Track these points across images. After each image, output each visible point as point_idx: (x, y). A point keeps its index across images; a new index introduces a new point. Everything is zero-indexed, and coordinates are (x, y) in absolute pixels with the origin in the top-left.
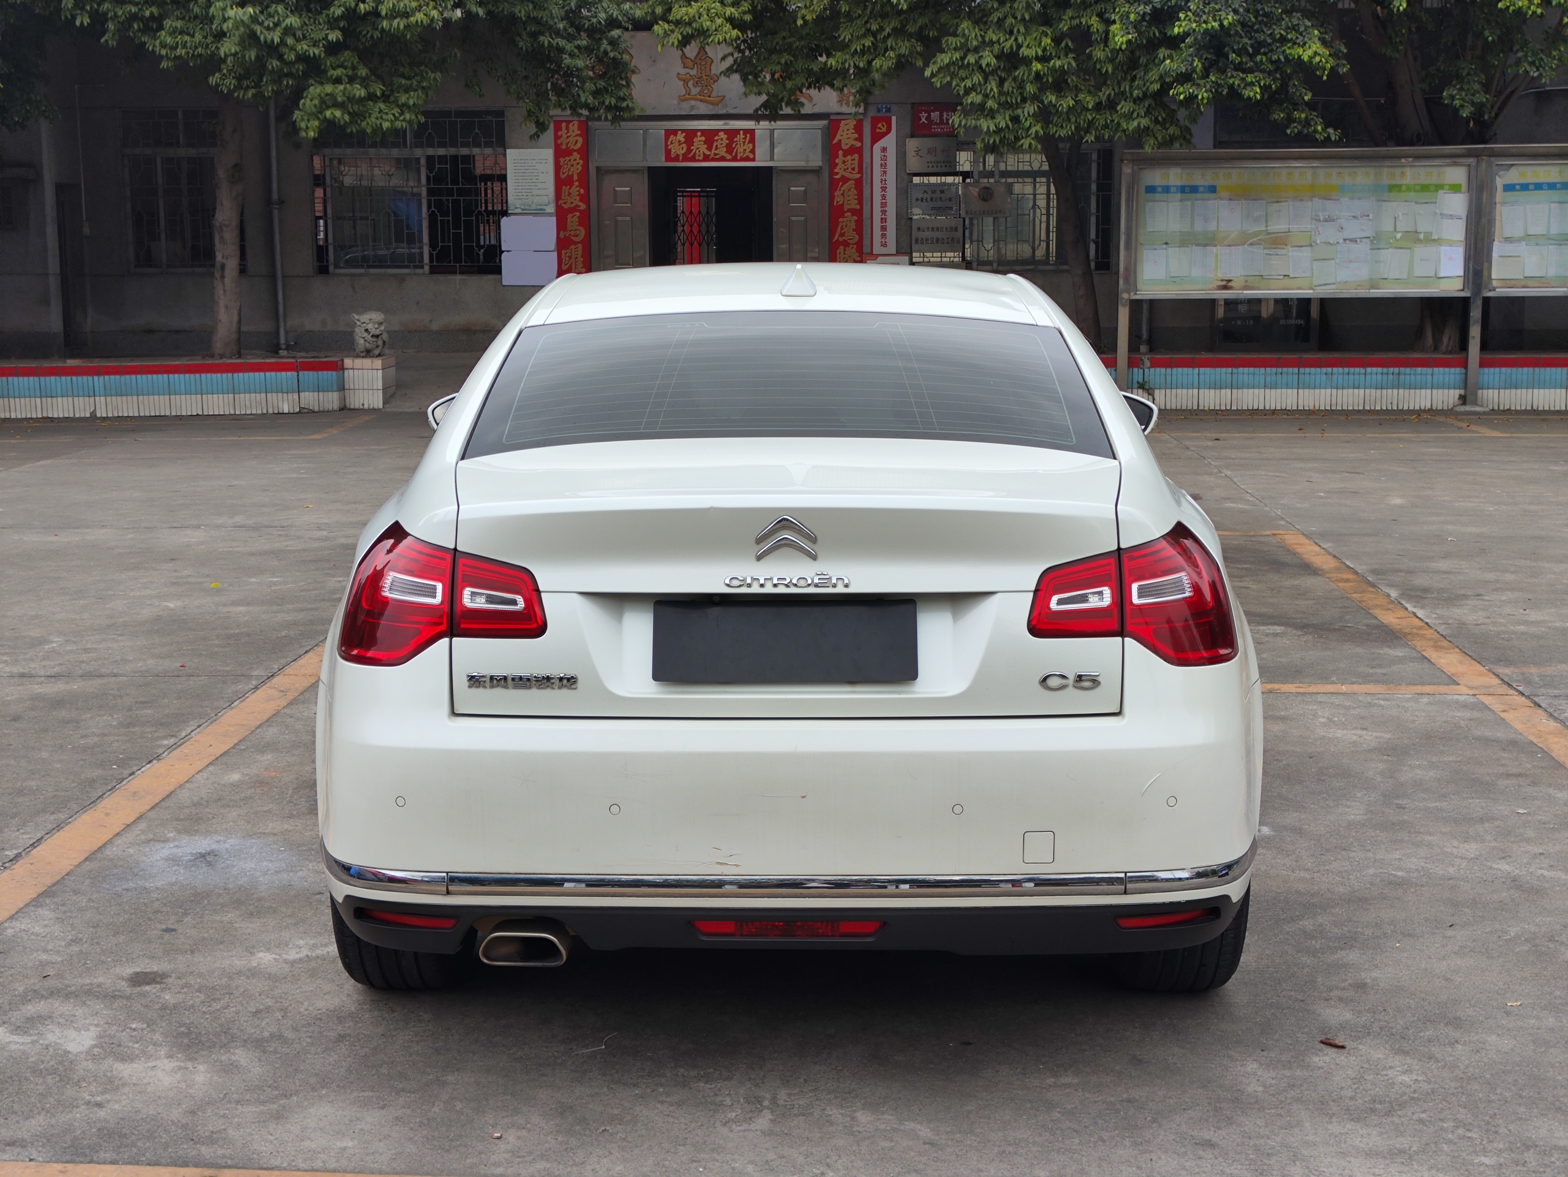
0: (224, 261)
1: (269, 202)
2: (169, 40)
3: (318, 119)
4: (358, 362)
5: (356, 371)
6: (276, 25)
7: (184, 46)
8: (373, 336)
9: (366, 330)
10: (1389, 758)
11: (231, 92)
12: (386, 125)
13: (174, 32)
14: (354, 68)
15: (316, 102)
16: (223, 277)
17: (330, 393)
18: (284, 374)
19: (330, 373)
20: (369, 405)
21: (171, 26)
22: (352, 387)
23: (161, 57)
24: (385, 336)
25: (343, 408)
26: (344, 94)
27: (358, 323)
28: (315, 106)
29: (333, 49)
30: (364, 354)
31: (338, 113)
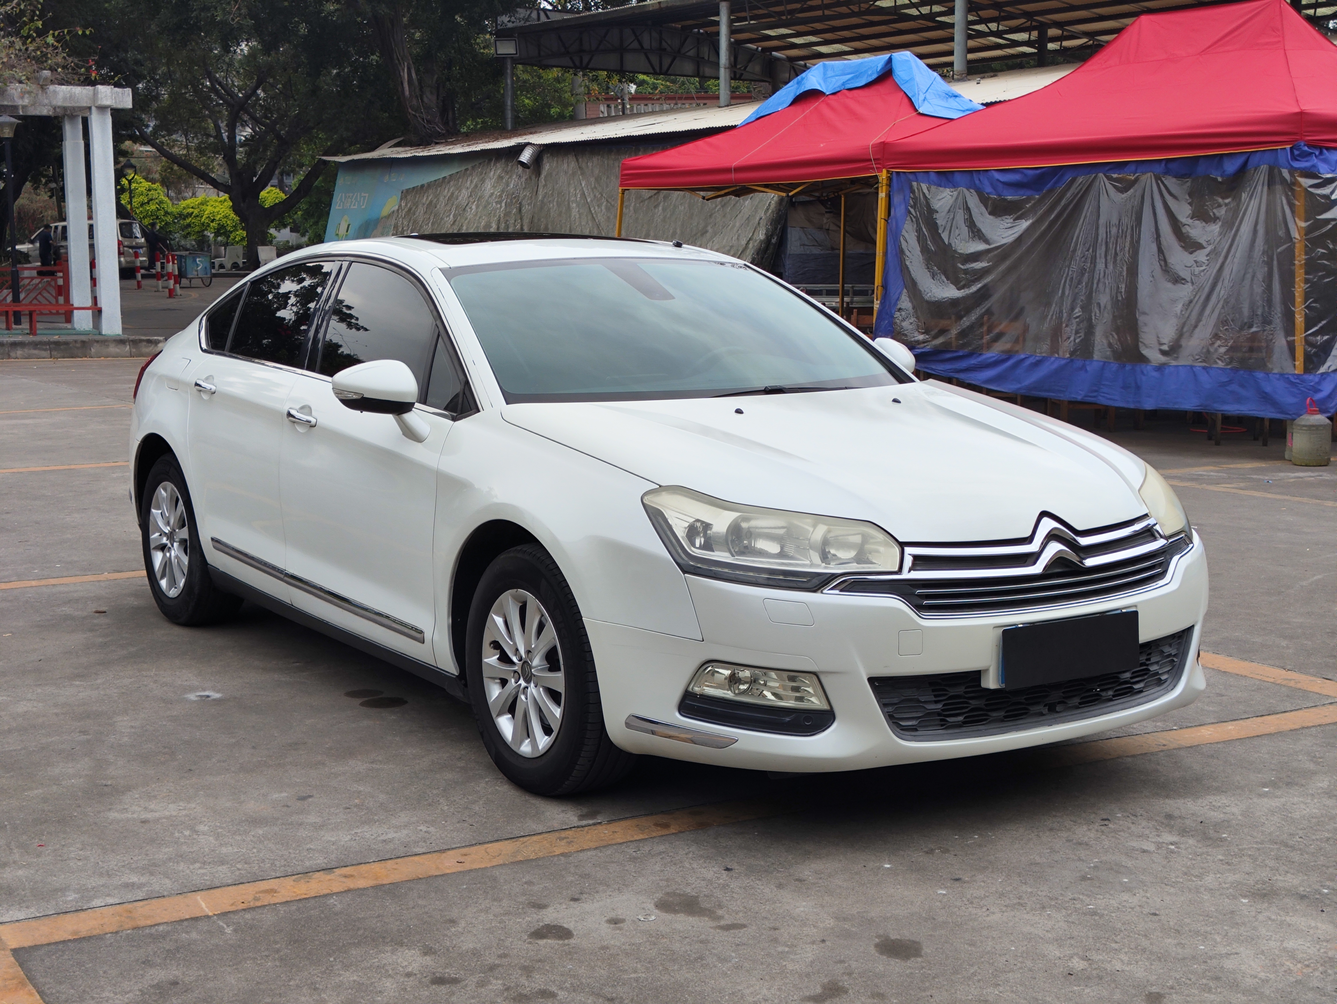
10: (104, 782)
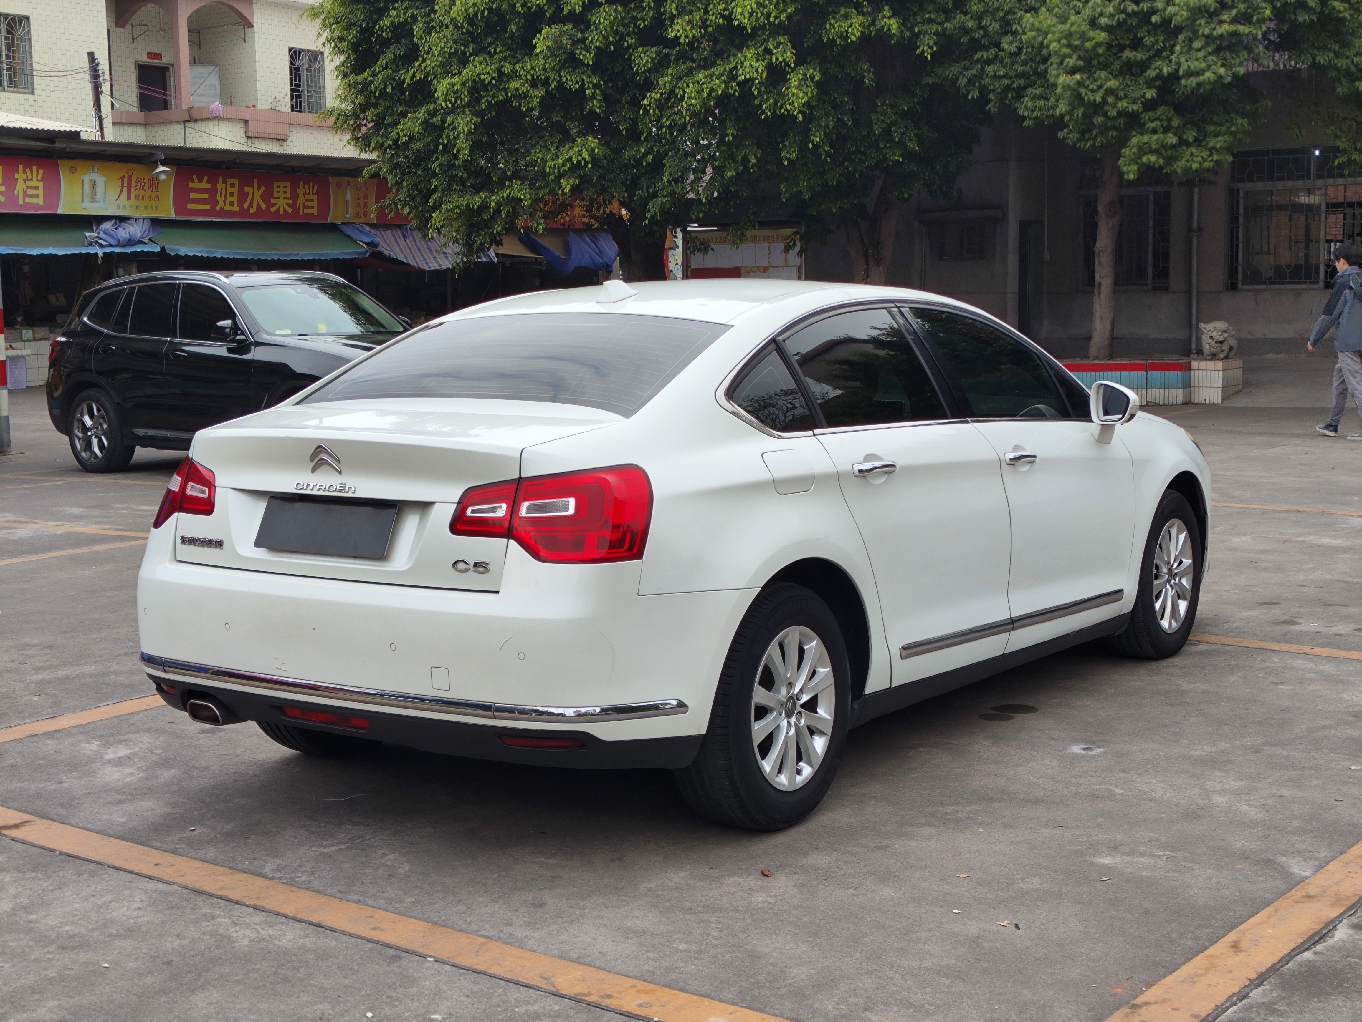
0: (1101, 280)
1: (1190, 229)
2: (1030, 104)
3: (1137, 163)
4: (1204, 364)
5: (1201, 372)
6: (1100, 87)
7: (1040, 109)
8: (1217, 342)
9: (1211, 337)
11: (1074, 144)
12: (1195, 166)
13: (1034, 98)
14: (1169, 120)
15: (1135, 150)
16: (1099, 293)
17: (1175, 390)
18: (1135, 373)
19: (1175, 373)
20: (1210, 400)
21: (1031, 93)
22: (1197, 385)
23: (1024, 118)
24: (1233, 342)
25: (1188, 403)
26: (1157, 143)
27: (1205, 331)
28: (1134, 153)
29: (1150, 105)
30: (1210, 357)
31: (1153, 158)
